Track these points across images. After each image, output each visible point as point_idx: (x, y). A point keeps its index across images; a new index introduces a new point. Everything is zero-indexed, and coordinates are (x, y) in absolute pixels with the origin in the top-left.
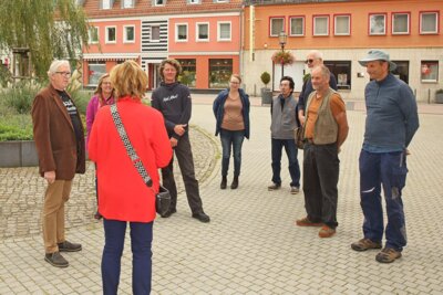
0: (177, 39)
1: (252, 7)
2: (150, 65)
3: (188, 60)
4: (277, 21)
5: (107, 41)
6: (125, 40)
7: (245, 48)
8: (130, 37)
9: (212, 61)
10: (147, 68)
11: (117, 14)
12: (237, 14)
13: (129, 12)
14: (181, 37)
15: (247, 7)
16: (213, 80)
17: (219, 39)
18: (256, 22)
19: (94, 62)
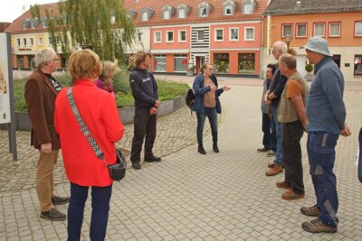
0: (216, 39)
1: (269, 17)
2: (197, 58)
3: (223, 54)
4: (287, 27)
5: (167, 41)
6: (180, 40)
7: (264, 45)
8: (183, 38)
9: (240, 55)
10: (195, 60)
11: (174, 23)
12: (258, 22)
13: (182, 21)
14: (219, 38)
15: (266, 17)
16: (241, 68)
17: (245, 39)
18: (272, 27)
19: (158, 55)
